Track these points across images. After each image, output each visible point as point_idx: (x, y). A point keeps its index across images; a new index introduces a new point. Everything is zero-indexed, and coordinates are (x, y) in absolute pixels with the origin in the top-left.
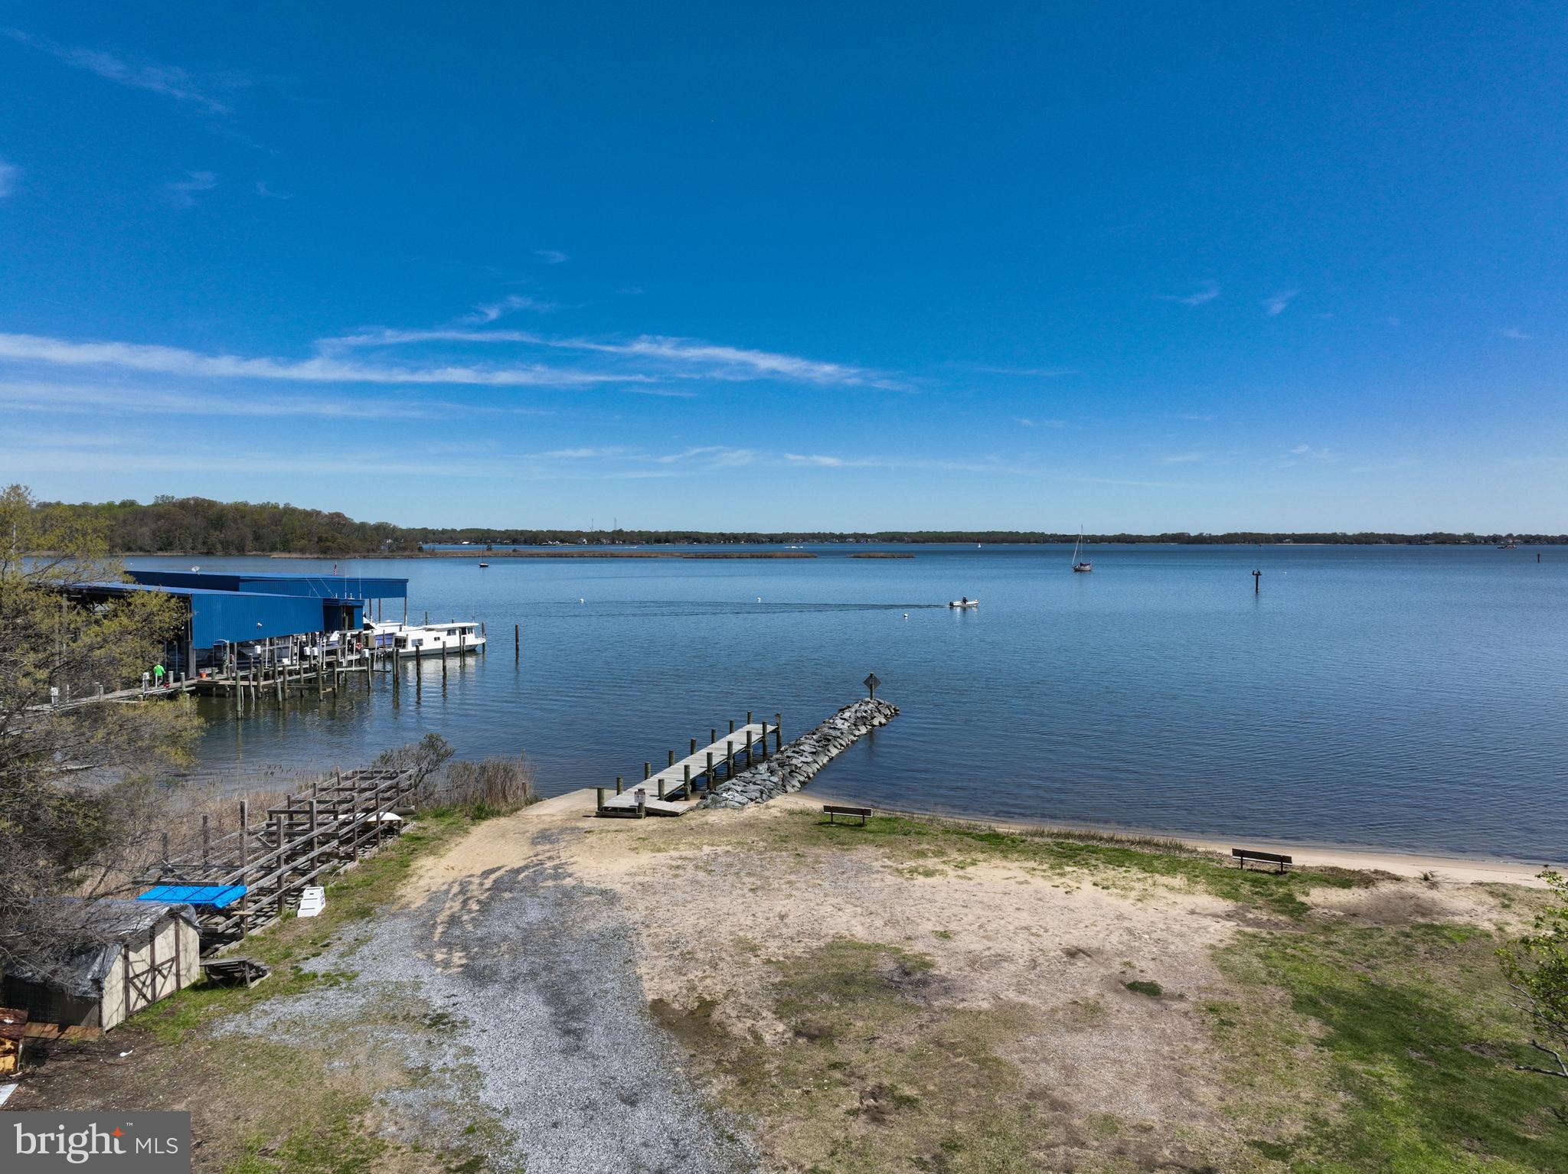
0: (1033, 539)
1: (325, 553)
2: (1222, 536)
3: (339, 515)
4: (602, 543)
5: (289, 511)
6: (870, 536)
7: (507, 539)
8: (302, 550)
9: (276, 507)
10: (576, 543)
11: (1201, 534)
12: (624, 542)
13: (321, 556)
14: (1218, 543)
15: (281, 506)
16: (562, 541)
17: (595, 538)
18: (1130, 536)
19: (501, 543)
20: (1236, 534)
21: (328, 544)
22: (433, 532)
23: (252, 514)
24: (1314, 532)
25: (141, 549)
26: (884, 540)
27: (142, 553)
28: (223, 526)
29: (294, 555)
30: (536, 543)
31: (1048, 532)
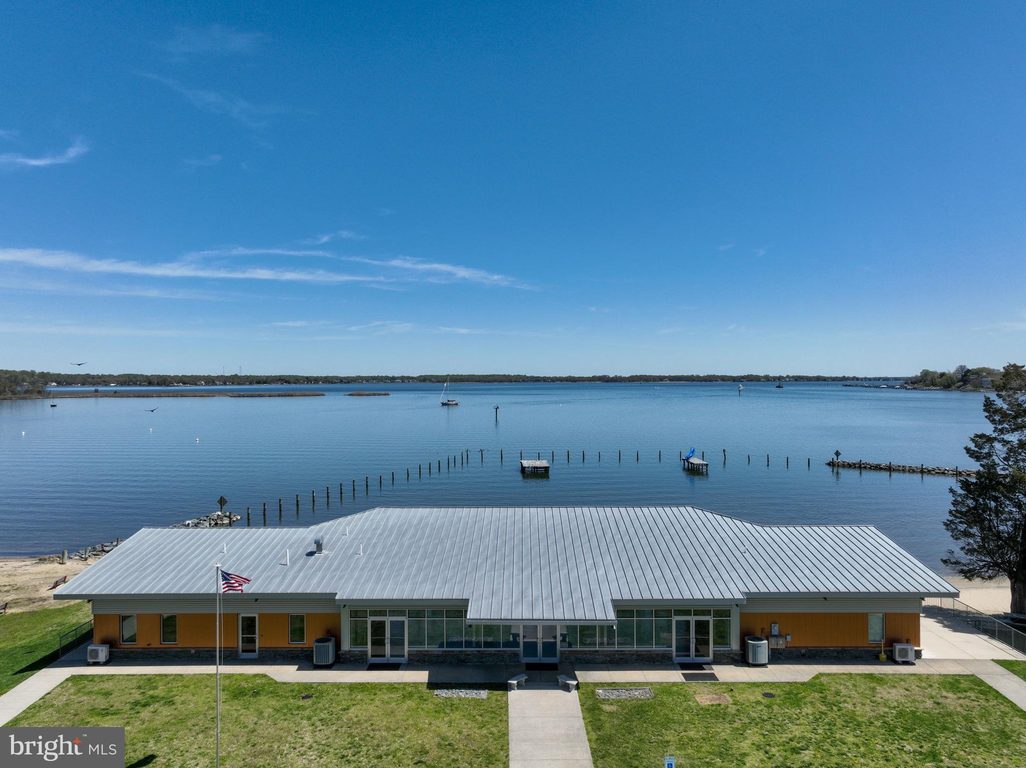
0: (513, 380)
2: (628, 377)
4: (216, 384)
6: (412, 378)
7: (145, 382)
11: (616, 376)
14: (624, 381)
17: (210, 380)
18: (574, 377)
20: (637, 376)
22: (93, 377)
24: (690, 374)
26: (421, 381)
31: (528, 375)
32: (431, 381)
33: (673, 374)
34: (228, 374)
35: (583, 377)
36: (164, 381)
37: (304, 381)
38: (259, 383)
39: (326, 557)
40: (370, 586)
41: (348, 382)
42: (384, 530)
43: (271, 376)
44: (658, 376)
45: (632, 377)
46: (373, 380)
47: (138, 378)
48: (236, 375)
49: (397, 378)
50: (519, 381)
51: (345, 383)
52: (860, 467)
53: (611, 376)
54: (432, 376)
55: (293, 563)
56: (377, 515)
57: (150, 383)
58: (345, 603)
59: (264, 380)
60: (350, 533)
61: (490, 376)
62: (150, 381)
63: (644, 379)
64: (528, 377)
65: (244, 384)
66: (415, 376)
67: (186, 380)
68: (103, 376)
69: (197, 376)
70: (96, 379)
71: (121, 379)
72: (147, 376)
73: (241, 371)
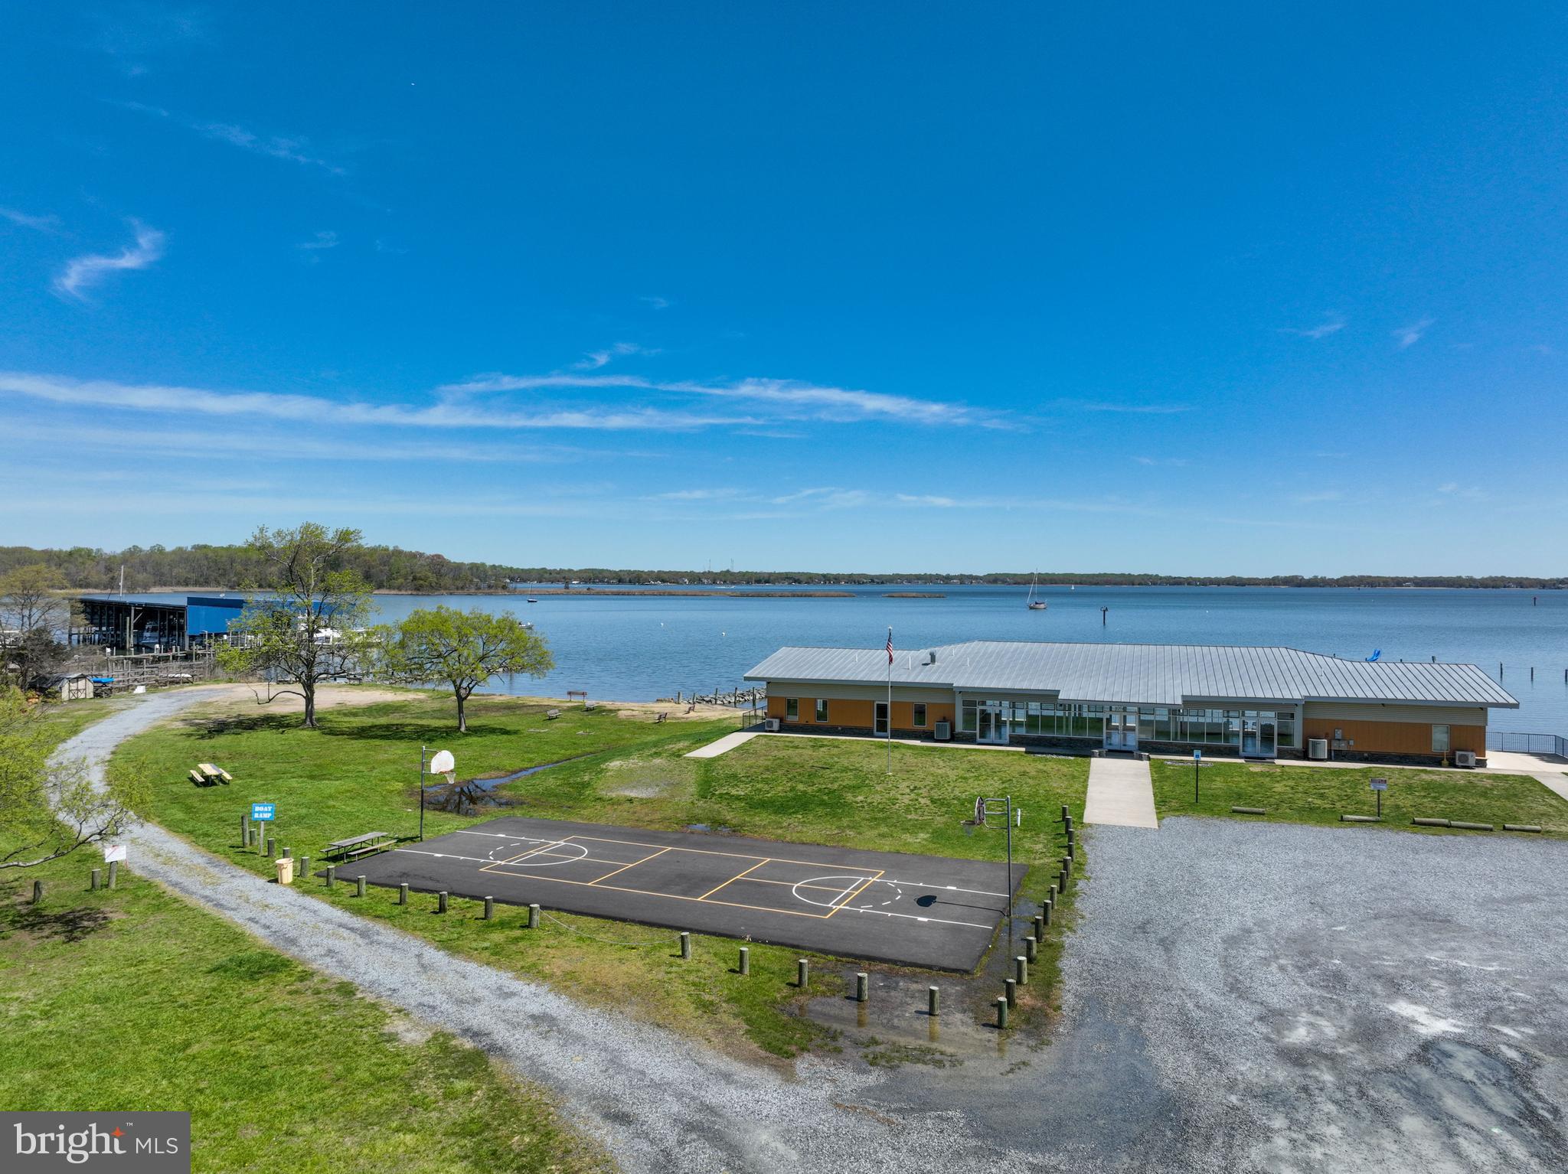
0: (1137, 581)
1: (419, 590)
2: (1338, 579)
3: (439, 556)
4: (704, 583)
5: (398, 553)
6: (977, 578)
7: (614, 578)
8: (399, 588)
9: (387, 549)
10: (678, 583)
11: (1316, 577)
12: (725, 582)
13: (415, 593)
14: (1330, 586)
15: (391, 548)
16: (663, 581)
17: (696, 578)
18: (1240, 579)
19: (608, 583)
20: (1353, 577)
21: (421, 582)
22: (550, 572)
23: (365, 555)
24: (1454, 575)
25: (270, 586)
26: (989, 582)
27: (271, 590)
28: (339, 565)
29: (393, 592)
30: (639, 583)
31: (1162, 574)
32: (1004, 582)
33: (1420, 575)
34: (717, 569)
35: (1258, 579)
36: (637, 578)
37: (820, 580)
38: (758, 581)
39: (939, 667)
40: (978, 681)
41: (882, 583)
42: (984, 655)
43: (775, 573)
44: (1392, 579)
45: (1345, 578)
46: (918, 579)
47: (605, 574)
48: (728, 571)
49: (955, 577)
50: (1147, 584)
51: (878, 583)
53: (1306, 577)
54: (1007, 575)
55: (914, 668)
56: (975, 645)
57: (620, 581)
58: (963, 691)
59: (766, 578)
60: (956, 655)
61: (1099, 575)
62: (620, 578)
63: (1368, 583)
64: (1161, 578)
65: (739, 583)
66: (981, 575)
67: (665, 577)
68: (562, 571)
69: (677, 573)
70: (554, 575)
71: (585, 575)
72: (615, 572)
73: (732, 567)
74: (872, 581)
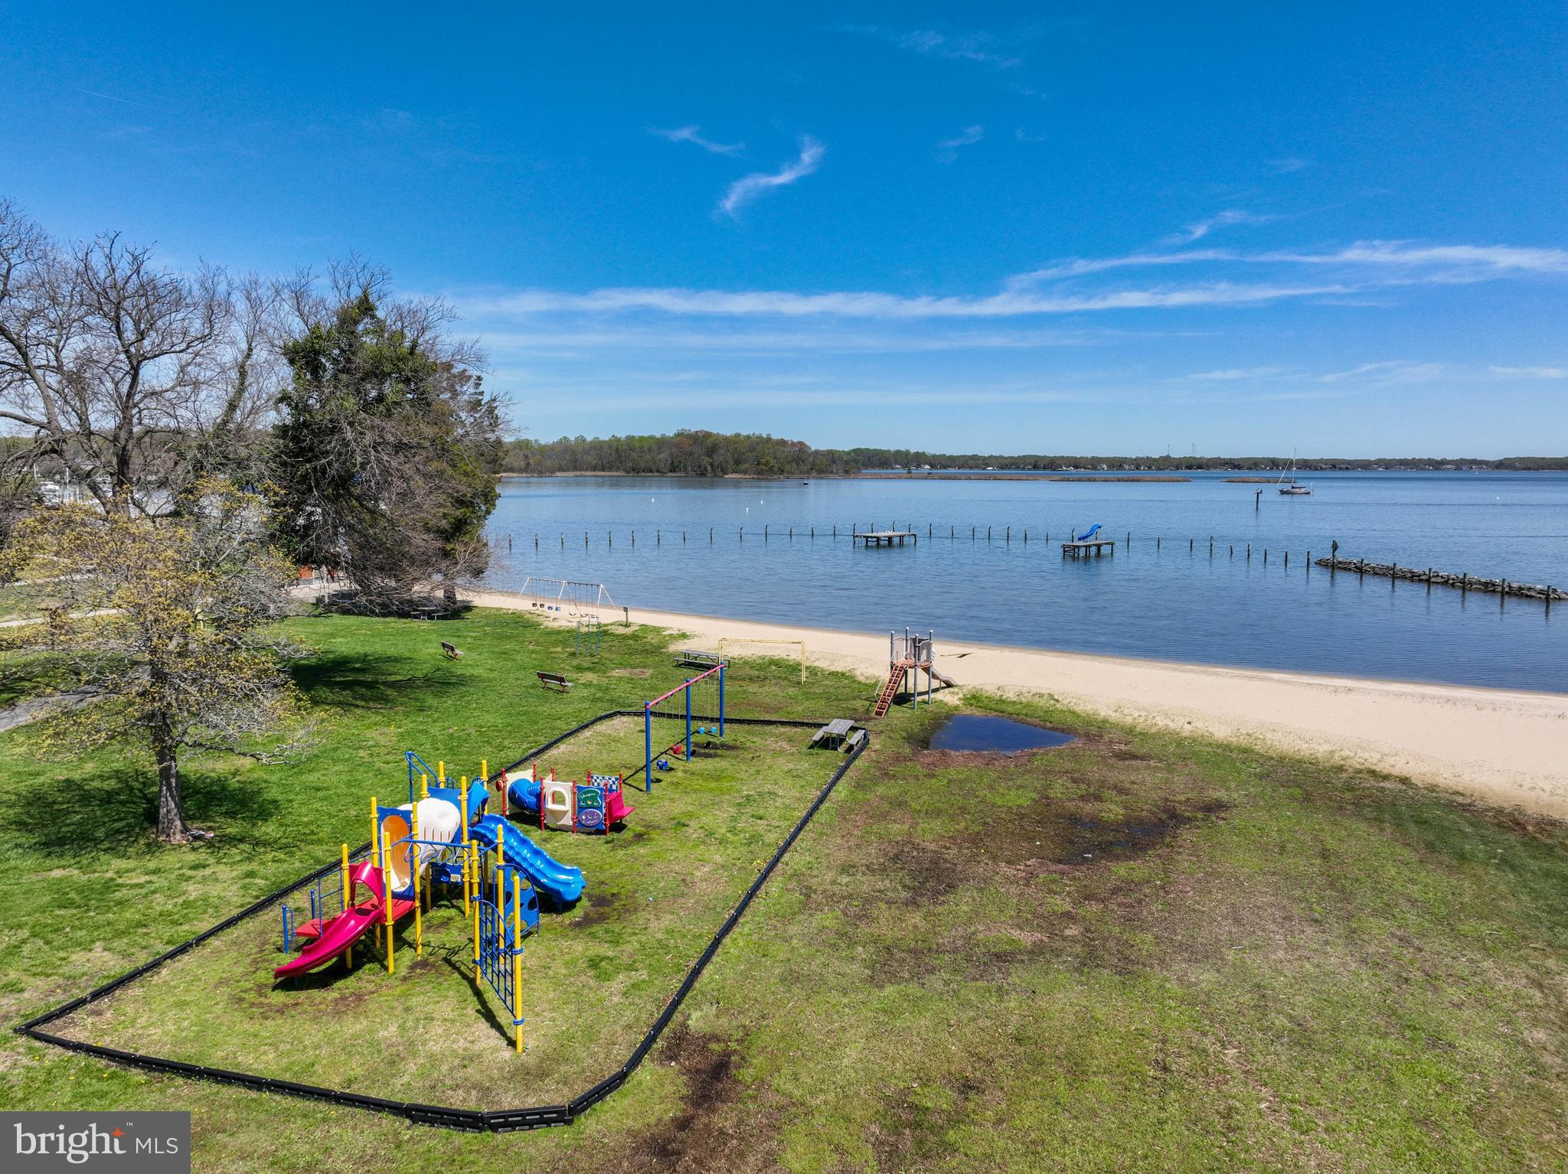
3: (801, 443)
16: (1076, 467)
52: (1428, 581)
74: (1334, 466)
